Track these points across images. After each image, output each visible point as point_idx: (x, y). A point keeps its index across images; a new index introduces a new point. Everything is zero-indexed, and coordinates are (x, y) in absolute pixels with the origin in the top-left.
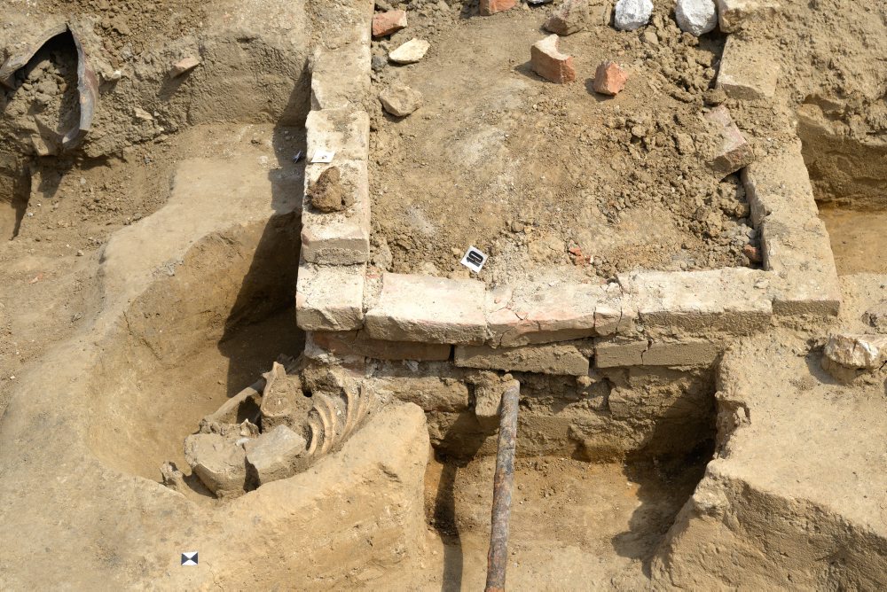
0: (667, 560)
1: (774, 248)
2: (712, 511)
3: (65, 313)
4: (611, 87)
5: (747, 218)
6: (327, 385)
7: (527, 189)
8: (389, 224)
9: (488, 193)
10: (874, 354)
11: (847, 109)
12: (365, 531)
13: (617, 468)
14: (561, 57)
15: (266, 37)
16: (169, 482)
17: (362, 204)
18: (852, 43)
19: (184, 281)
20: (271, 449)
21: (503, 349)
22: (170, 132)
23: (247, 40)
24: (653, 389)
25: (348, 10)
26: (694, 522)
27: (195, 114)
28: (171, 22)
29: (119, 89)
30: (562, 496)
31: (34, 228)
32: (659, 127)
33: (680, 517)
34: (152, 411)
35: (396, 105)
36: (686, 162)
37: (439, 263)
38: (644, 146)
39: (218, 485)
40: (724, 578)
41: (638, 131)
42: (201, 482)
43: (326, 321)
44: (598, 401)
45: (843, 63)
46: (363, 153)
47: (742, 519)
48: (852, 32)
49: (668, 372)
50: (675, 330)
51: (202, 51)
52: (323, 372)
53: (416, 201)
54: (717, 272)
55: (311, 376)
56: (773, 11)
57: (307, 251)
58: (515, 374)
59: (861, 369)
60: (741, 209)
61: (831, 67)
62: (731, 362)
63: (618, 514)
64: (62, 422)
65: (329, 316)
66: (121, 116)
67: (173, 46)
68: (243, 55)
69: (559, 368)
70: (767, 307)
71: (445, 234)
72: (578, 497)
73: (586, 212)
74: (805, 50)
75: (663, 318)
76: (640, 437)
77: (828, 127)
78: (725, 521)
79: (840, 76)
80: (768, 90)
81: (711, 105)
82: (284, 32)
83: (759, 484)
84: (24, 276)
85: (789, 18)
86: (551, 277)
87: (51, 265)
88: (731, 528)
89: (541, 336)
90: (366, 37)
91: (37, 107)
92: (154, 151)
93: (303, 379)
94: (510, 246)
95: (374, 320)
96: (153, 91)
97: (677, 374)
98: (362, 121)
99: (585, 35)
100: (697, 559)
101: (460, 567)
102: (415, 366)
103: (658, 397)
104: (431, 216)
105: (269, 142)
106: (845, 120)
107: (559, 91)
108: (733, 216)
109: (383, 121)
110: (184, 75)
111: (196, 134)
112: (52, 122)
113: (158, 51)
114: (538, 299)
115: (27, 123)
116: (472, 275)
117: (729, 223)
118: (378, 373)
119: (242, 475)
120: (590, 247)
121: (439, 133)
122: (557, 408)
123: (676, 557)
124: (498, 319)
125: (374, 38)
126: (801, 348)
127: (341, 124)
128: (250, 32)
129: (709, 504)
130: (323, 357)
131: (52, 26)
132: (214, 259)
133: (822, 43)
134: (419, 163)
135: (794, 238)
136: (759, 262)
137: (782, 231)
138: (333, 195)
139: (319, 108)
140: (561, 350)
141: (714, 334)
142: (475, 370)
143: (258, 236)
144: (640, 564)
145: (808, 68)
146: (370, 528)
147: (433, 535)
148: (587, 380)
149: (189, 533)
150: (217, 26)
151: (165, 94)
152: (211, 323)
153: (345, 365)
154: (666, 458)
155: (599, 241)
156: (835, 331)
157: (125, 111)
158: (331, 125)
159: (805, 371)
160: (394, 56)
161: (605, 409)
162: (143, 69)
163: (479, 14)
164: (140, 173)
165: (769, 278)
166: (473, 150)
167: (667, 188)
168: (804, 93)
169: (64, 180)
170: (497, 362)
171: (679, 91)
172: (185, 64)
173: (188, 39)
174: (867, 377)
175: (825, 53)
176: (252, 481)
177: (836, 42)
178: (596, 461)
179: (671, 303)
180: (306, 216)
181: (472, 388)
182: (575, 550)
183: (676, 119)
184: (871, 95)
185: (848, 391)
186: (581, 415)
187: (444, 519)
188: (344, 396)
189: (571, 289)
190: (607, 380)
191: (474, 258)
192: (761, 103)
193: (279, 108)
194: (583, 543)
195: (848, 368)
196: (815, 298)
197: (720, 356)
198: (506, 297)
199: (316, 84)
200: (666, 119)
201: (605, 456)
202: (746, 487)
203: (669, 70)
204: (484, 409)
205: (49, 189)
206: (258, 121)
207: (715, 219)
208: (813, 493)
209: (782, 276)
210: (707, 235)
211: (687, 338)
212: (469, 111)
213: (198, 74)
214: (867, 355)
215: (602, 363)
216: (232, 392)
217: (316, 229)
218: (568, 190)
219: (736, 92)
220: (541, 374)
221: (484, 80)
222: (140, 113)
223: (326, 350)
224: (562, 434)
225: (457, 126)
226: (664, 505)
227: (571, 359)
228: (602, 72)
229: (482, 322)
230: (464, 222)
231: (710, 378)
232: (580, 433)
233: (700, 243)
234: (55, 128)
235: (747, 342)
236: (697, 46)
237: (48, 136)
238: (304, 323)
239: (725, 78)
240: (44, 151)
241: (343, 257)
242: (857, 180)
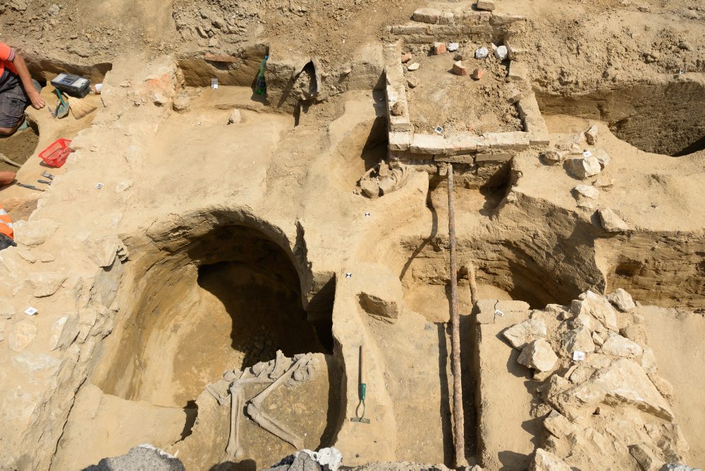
0: (497, 216)
1: (529, 125)
2: (512, 202)
3: (318, 147)
4: (479, 77)
5: (519, 117)
6: (397, 167)
7: (454, 108)
8: (413, 119)
9: (442, 110)
10: (561, 157)
11: (547, 83)
12: (413, 207)
13: (478, 191)
14: (463, 67)
15: (371, 63)
16: (357, 194)
17: (407, 113)
18: (551, 62)
19: (353, 137)
20: (386, 185)
21: (449, 156)
22: (341, 92)
23: (365, 64)
24: (491, 168)
25: (394, 54)
26: (506, 205)
27: (349, 87)
28: (342, 58)
29: (327, 80)
30: (462, 198)
31: (304, 122)
32: (493, 89)
33: (501, 203)
34: (345, 175)
35: (412, 83)
36: (501, 99)
37: (428, 131)
38: (489, 95)
39: (371, 194)
40: (514, 221)
41: (487, 90)
42: (366, 194)
43: (398, 148)
44: (474, 171)
45: (547, 69)
46: (405, 98)
47: (521, 204)
48: (551, 58)
49: (496, 163)
50: (500, 150)
51: (352, 67)
52: (396, 163)
53: (421, 112)
54: (512, 133)
55: (391, 164)
56: (526, 52)
57: (392, 127)
58: (452, 163)
59: (556, 161)
60: (517, 114)
61: (543, 70)
62: (515, 159)
63: (479, 203)
64: (324, 177)
65: (399, 146)
66: (327, 88)
67: (343, 66)
68: (364, 68)
69: (465, 161)
70: (528, 143)
71: (430, 122)
72: (467, 199)
73: (471, 115)
74: (536, 64)
75: (497, 147)
76: (485, 182)
77: (541, 89)
78: (516, 205)
79: (546, 73)
80: (524, 77)
81: (507, 82)
82: (377, 61)
83: (527, 194)
84: (304, 136)
85: (531, 54)
86: (462, 134)
87: (311, 133)
88: (517, 206)
89: (460, 152)
90: (400, 62)
91: (302, 85)
92: (337, 99)
93: (389, 165)
94: (450, 126)
95: (413, 148)
96: (337, 80)
97: (499, 163)
98: (403, 88)
99: (467, 61)
100: (507, 215)
101: (437, 218)
102: (422, 161)
103: (491, 170)
104: (425, 117)
105: (371, 95)
106: (546, 87)
107: (462, 78)
108: (514, 116)
109: (409, 88)
110: (345, 75)
111: (350, 93)
112: (307, 90)
113: (338, 68)
114: (460, 141)
115: (300, 90)
116: (438, 134)
117: (514, 119)
118: (411, 164)
119: (378, 192)
120: (473, 126)
121: (426, 92)
122: (462, 173)
123: (500, 215)
124: (448, 147)
125: (403, 63)
126: (537, 155)
127: (397, 89)
128: (367, 61)
129: (512, 200)
130: (396, 159)
131: (306, 60)
132: (360, 130)
133: (541, 62)
134: (420, 101)
135: (535, 122)
136: (524, 129)
137: (531, 120)
138: (399, 110)
139: (389, 84)
140: (465, 156)
141: (511, 151)
142: (440, 162)
143: (372, 123)
144: (488, 217)
145: (536, 70)
146: (414, 207)
147: (428, 209)
148: (472, 165)
149: (366, 207)
150: (356, 60)
151: (340, 81)
152: (359, 149)
153: (401, 161)
154: (491, 188)
155: (476, 124)
156: (548, 150)
157: (328, 86)
158: (394, 89)
159: (538, 161)
160: (410, 68)
161: (476, 174)
162: (334, 73)
163: (434, 54)
164: (332, 105)
165: (528, 134)
166: (436, 97)
167: (495, 108)
168: (535, 78)
169: (310, 108)
170: (447, 160)
171: (498, 78)
172: (347, 71)
173: (348, 64)
174: (558, 163)
175: (542, 65)
176: (381, 193)
177: (546, 62)
178: (472, 188)
179: (500, 142)
180: (391, 117)
181: (438, 167)
182: (468, 213)
183: (498, 86)
184: (555, 79)
185: (551, 167)
186: (468, 175)
187: (429, 204)
188: (401, 170)
189: (469, 138)
190: (477, 165)
191: (439, 129)
192: (522, 81)
193: (374, 85)
194: (470, 212)
195: (552, 160)
196: (542, 140)
197: (512, 158)
198: (450, 140)
199: (387, 77)
200: (495, 87)
201: (474, 187)
202: (523, 195)
203: (494, 71)
204: (442, 173)
205: (306, 111)
206: (368, 89)
207: (509, 117)
208: (543, 196)
209: (532, 134)
210: (507, 122)
211: (503, 152)
212: (435, 85)
213: (351, 75)
214: (559, 157)
215: (477, 160)
216: (367, 170)
217: (394, 120)
218: (466, 108)
219: (515, 78)
220: (459, 163)
221: (438, 75)
222: (333, 87)
223: (397, 156)
224: (462, 181)
225: (431, 89)
226: (493, 201)
227: (468, 159)
228: (476, 72)
229: (444, 148)
230: (435, 118)
231: (509, 164)
232: (468, 181)
233: (505, 124)
234: (308, 91)
235: (521, 153)
236: (501, 64)
237: (305, 94)
238: (392, 148)
239: (511, 74)
240: (304, 99)
241: (403, 129)
242: (547, 106)
